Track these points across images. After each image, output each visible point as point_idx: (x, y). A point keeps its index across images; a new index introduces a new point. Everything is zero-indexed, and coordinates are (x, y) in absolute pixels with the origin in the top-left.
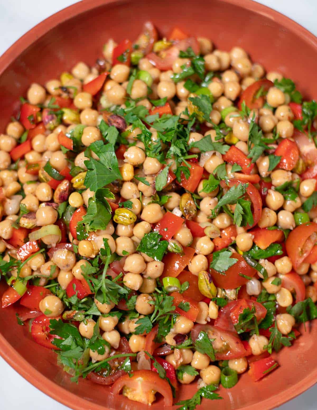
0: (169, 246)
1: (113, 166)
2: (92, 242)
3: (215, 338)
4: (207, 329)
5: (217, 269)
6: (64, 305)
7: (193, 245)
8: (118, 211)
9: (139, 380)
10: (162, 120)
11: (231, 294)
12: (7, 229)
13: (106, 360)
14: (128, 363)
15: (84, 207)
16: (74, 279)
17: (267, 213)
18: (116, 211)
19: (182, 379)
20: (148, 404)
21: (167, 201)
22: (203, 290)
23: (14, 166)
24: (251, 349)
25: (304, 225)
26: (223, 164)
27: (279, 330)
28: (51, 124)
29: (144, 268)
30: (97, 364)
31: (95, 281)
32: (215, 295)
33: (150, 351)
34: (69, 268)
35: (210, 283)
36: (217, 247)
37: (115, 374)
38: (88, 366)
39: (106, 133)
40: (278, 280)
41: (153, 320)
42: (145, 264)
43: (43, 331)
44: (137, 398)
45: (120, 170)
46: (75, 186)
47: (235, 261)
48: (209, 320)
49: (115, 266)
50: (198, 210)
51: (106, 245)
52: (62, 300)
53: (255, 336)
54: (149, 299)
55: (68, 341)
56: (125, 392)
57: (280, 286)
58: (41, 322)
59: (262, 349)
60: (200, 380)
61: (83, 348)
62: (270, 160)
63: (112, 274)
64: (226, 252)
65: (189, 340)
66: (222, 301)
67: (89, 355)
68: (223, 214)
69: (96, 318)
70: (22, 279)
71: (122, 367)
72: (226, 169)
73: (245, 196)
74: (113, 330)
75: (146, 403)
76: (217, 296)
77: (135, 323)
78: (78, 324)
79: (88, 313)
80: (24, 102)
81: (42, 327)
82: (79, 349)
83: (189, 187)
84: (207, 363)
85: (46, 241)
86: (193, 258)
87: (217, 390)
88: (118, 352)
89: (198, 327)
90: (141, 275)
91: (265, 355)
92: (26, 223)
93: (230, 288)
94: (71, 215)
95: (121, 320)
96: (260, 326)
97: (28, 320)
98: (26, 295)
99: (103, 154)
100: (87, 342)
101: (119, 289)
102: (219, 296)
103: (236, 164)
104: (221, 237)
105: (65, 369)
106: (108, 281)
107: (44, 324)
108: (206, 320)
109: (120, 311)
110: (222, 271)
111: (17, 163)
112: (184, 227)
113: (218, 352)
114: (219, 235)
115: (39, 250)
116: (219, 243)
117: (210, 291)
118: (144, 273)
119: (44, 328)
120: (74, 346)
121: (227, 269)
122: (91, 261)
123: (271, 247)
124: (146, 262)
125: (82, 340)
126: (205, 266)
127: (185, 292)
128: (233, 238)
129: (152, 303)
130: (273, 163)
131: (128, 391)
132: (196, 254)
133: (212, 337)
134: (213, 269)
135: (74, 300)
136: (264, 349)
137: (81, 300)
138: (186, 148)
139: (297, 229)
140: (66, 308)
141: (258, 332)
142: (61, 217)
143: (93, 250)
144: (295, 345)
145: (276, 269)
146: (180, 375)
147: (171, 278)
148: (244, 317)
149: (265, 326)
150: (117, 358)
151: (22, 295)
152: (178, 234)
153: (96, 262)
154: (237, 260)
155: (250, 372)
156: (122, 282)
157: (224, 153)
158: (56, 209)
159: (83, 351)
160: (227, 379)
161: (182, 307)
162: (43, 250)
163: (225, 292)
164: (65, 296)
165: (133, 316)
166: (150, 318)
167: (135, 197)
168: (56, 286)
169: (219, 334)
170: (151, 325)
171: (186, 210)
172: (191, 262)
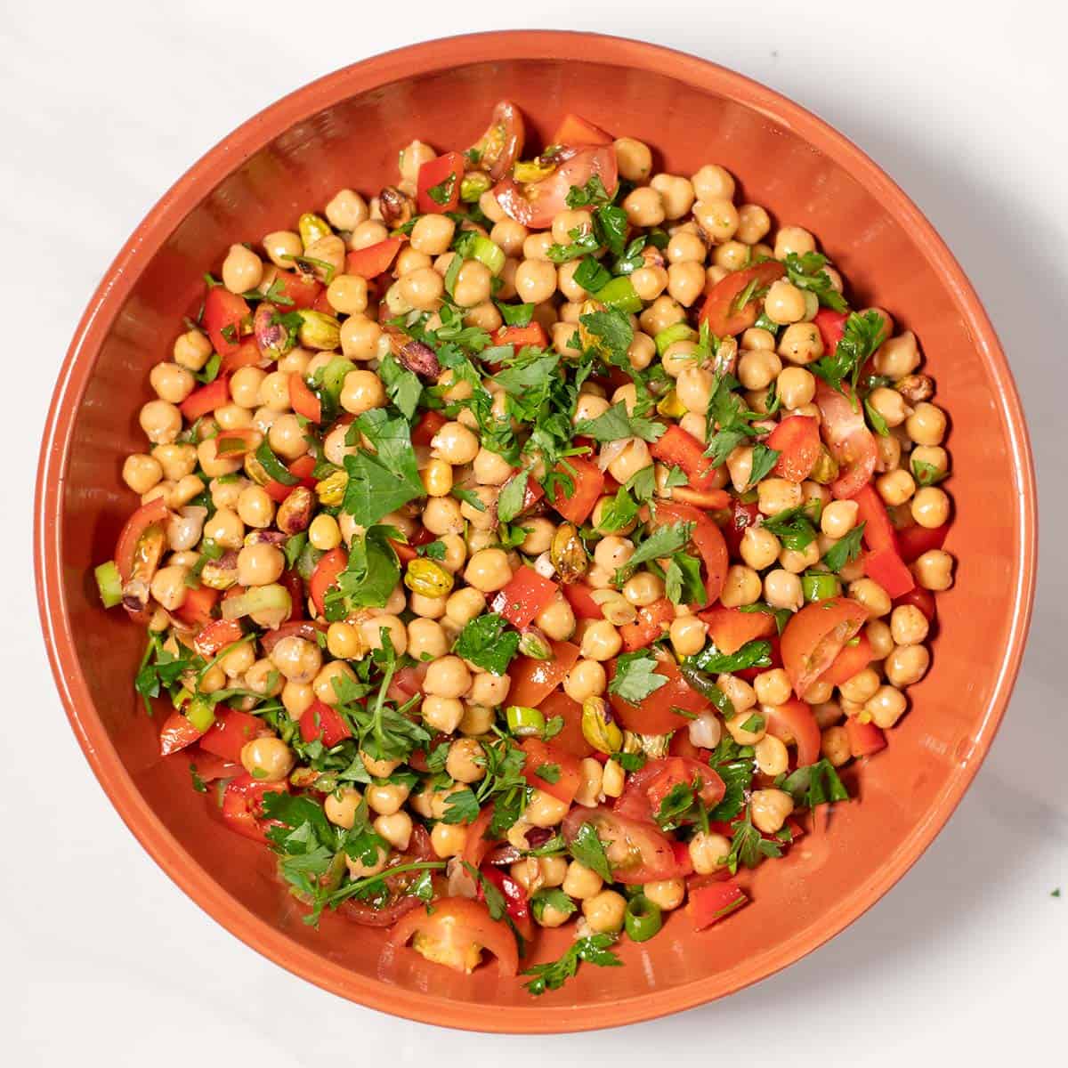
0: (521, 645)
1: (406, 469)
2: (357, 627)
3: (613, 838)
4: (598, 817)
5: (625, 695)
6: (294, 754)
7: (575, 639)
8: (415, 567)
9: (447, 923)
10: (520, 362)
11: (654, 745)
12: (175, 590)
13: (379, 877)
14: (426, 882)
15: (343, 548)
16: (316, 704)
17: (739, 579)
18: (411, 565)
19: (542, 919)
20: (465, 971)
21: (522, 542)
22: (592, 738)
23: (189, 434)
24: (692, 862)
25: (824, 602)
26: (649, 467)
27: (754, 825)
28: (274, 349)
29: (468, 687)
30: (359, 885)
31: (360, 717)
32: (619, 749)
33: (474, 859)
34: (307, 680)
35: (607, 723)
36: (628, 645)
37: (397, 904)
38: (342, 886)
39: (395, 388)
40: (758, 720)
41: (482, 797)
42: (470, 678)
43: (248, 810)
44: (442, 958)
45: (422, 475)
46: (323, 500)
47: (662, 680)
48: (604, 800)
49: (406, 679)
50: (590, 565)
51: (386, 640)
52: (290, 744)
53: (701, 835)
54: (474, 754)
55: (301, 834)
56: (416, 944)
57: (762, 733)
58: (244, 790)
59: (715, 863)
60: (581, 920)
61: (332, 849)
62: (755, 458)
63: (398, 696)
64: (645, 659)
65: (560, 839)
66: (634, 760)
67: (345, 863)
68: (645, 574)
69: (360, 787)
70: (206, 696)
71: (414, 890)
72: (657, 475)
73: (689, 547)
74: (397, 812)
75: (462, 969)
76: (622, 750)
77: (445, 801)
78: (322, 797)
79: (344, 776)
80: (212, 283)
81: (246, 800)
82: (324, 850)
83: (572, 513)
84: (596, 886)
85: (257, 619)
86: (574, 666)
87: (616, 944)
88: (406, 858)
89: (579, 813)
90: (462, 700)
91: (722, 874)
92: (214, 577)
93: (652, 732)
94: (314, 563)
95: (415, 791)
96: (712, 816)
97: (217, 780)
98: (212, 729)
99: (385, 441)
100: (341, 835)
101: (412, 729)
102: (626, 750)
103: (677, 468)
104: (637, 623)
105: (292, 890)
106: (390, 713)
107: (251, 793)
108: (596, 799)
109: (415, 772)
110: (633, 700)
111: (195, 428)
112: (558, 601)
113: (618, 868)
114: (634, 619)
115: (243, 637)
116: (633, 636)
117: (607, 741)
118: (467, 696)
119: (251, 802)
120: (313, 845)
121: (644, 696)
122: (352, 665)
123: (745, 648)
124: (473, 674)
125: (330, 829)
126: (598, 688)
127: (556, 738)
128: (664, 626)
129: (481, 762)
130: (761, 465)
131: (423, 941)
132: (581, 658)
133: (607, 835)
134: (615, 694)
135: (315, 750)
136: (718, 863)
137: (330, 749)
138: (567, 432)
139: (806, 610)
140: (299, 762)
141: (707, 829)
142: (291, 568)
143: (358, 645)
144: (792, 854)
145: (756, 695)
146: (537, 909)
147: (523, 709)
148: (675, 801)
149: (723, 816)
150: (405, 872)
151: (206, 730)
152: (545, 616)
153: (364, 670)
154: (666, 678)
155: (688, 908)
156: (418, 714)
157: (654, 440)
158: (281, 548)
159: (331, 857)
160: (637, 923)
161: (543, 773)
162: (253, 635)
163: (641, 739)
164: (297, 736)
165: (440, 783)
166: (475, 791)
167: (454, 532)
168: (278, 711)
169: (623, 829)
170: (478, 808)
171: (562, 563)
172: (568, 677)
